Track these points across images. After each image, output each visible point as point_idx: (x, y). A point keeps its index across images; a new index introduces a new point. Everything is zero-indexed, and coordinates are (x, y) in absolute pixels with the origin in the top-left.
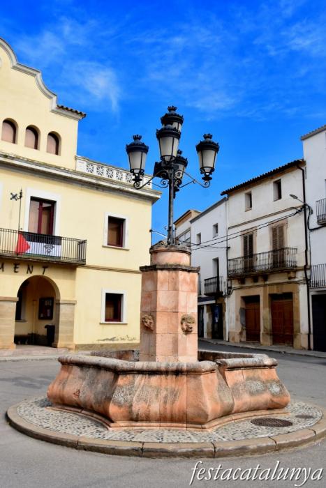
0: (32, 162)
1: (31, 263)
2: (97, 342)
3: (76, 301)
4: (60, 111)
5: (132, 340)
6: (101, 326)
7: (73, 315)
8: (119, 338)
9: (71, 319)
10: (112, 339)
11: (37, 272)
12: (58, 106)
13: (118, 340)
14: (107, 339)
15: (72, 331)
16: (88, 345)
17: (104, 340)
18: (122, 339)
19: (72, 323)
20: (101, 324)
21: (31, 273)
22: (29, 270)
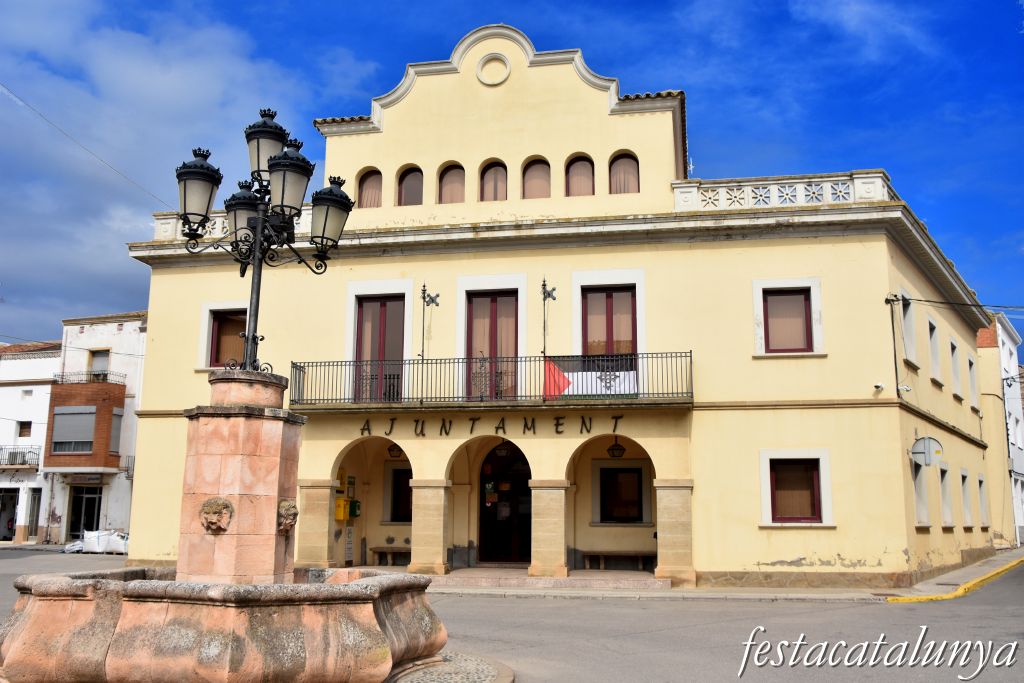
0: (568, 223)
1: (584, 412)
2: (756, 569)
3: (692, 481)
4: (628, 106)
5: (854, 565)
6: (765, 532)
7: (688, 510)
8: (815, 559)
9: (683, 519)
10: (798, 562)
11: (601, 429)
12: (619, 99)
13: (812, 564)
14: (782, 563)
15: (688, 545)
16: (732, 573)
17: (773, 564)
18: (823, 563)
19: (687, 527)
20: (761, 528)
21: (588, 431)
22: (585, 426)
